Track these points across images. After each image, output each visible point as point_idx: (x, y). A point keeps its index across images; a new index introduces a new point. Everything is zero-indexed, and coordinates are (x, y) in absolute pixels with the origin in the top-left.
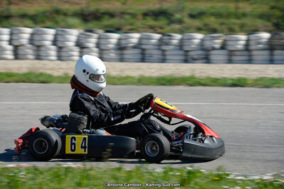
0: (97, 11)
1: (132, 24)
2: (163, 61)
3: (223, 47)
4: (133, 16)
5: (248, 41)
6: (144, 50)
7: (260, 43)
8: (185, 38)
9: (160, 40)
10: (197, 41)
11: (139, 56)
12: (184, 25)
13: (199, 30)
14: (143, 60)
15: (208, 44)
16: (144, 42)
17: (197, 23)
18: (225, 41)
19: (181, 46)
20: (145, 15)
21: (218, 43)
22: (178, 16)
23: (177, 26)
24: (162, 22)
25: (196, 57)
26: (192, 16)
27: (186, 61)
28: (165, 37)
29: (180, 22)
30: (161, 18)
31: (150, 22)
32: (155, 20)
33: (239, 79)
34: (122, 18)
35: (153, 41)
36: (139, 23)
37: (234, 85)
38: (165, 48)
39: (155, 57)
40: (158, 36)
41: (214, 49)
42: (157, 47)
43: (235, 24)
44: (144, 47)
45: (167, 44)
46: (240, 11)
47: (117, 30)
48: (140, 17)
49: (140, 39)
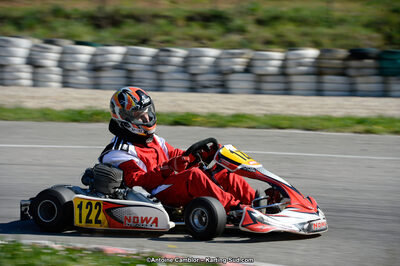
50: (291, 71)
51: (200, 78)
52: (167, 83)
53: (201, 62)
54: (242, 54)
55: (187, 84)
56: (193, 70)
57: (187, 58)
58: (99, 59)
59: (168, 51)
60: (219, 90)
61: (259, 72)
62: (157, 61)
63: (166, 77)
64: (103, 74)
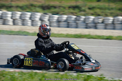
0: (49, 5)
1: (63, 11)
2: (77, 27)
3: (103, 22)
4: (64, 8)
5: (114, 20)
6: (68, 22)
7: (118, 21)
8: (87, 18)
9: (76, 18)
10: (91, 19)
11: (66, 25)
12: (86, 12)
13: (92, 15)
14: (68, 27)
15: (96, 21)
16: (69, 19)
17: (91, 12)
18: (104, 19)
19: (84, 21)
20: (70, 7)
21: (100, 20)
22: (83, 8)
23: (83, 13)
24: (77, 11)
25: (91, 26)
26: (90, 9)
27: (86, 28)
28: (78, 17)
29: (84, 11)
30: (76, 9)
31: (71, 10)
32: (74, 10)
33: (110, 36)
34: (59, 9)
35: (73, 19)
36: (66, 11)
37: (107, 39)
38: (77, 22)
39: (73, 26)
40: (74, 17)
41: (99, 23)
42: (74, 21)
43: (108, 12)
44: (69, 21)
45: (79, 20)
46: (111, 7)
47: (57, 14)
48: (67, 8)
49: (67, 18)
50: (115, 23)
51: (89, 25)
52: (79, 26)
53: (89, 20)
56: (87, 22)
58: (60, 19)
59: (80, 17)
60: (94, 28)
61: (106, 23)
62: (76, 20)
63: (79, 24)
64: (61, 23)
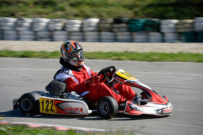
54: (61, 21)
55: (33, 37)
57: (32, 24)
